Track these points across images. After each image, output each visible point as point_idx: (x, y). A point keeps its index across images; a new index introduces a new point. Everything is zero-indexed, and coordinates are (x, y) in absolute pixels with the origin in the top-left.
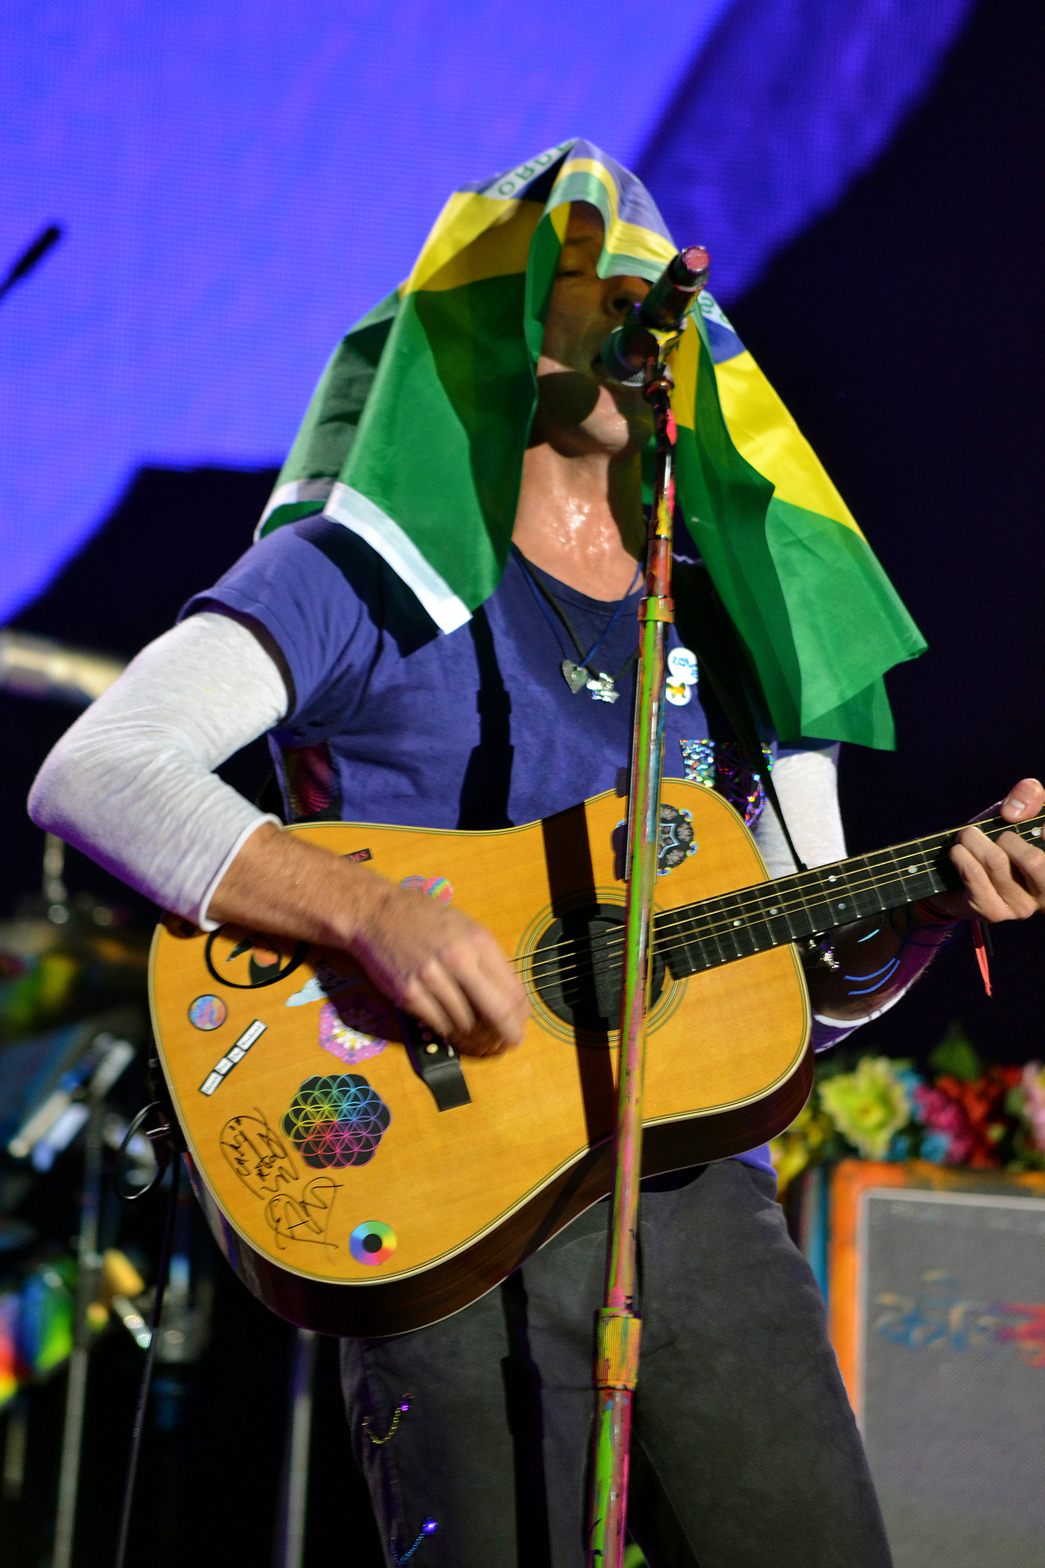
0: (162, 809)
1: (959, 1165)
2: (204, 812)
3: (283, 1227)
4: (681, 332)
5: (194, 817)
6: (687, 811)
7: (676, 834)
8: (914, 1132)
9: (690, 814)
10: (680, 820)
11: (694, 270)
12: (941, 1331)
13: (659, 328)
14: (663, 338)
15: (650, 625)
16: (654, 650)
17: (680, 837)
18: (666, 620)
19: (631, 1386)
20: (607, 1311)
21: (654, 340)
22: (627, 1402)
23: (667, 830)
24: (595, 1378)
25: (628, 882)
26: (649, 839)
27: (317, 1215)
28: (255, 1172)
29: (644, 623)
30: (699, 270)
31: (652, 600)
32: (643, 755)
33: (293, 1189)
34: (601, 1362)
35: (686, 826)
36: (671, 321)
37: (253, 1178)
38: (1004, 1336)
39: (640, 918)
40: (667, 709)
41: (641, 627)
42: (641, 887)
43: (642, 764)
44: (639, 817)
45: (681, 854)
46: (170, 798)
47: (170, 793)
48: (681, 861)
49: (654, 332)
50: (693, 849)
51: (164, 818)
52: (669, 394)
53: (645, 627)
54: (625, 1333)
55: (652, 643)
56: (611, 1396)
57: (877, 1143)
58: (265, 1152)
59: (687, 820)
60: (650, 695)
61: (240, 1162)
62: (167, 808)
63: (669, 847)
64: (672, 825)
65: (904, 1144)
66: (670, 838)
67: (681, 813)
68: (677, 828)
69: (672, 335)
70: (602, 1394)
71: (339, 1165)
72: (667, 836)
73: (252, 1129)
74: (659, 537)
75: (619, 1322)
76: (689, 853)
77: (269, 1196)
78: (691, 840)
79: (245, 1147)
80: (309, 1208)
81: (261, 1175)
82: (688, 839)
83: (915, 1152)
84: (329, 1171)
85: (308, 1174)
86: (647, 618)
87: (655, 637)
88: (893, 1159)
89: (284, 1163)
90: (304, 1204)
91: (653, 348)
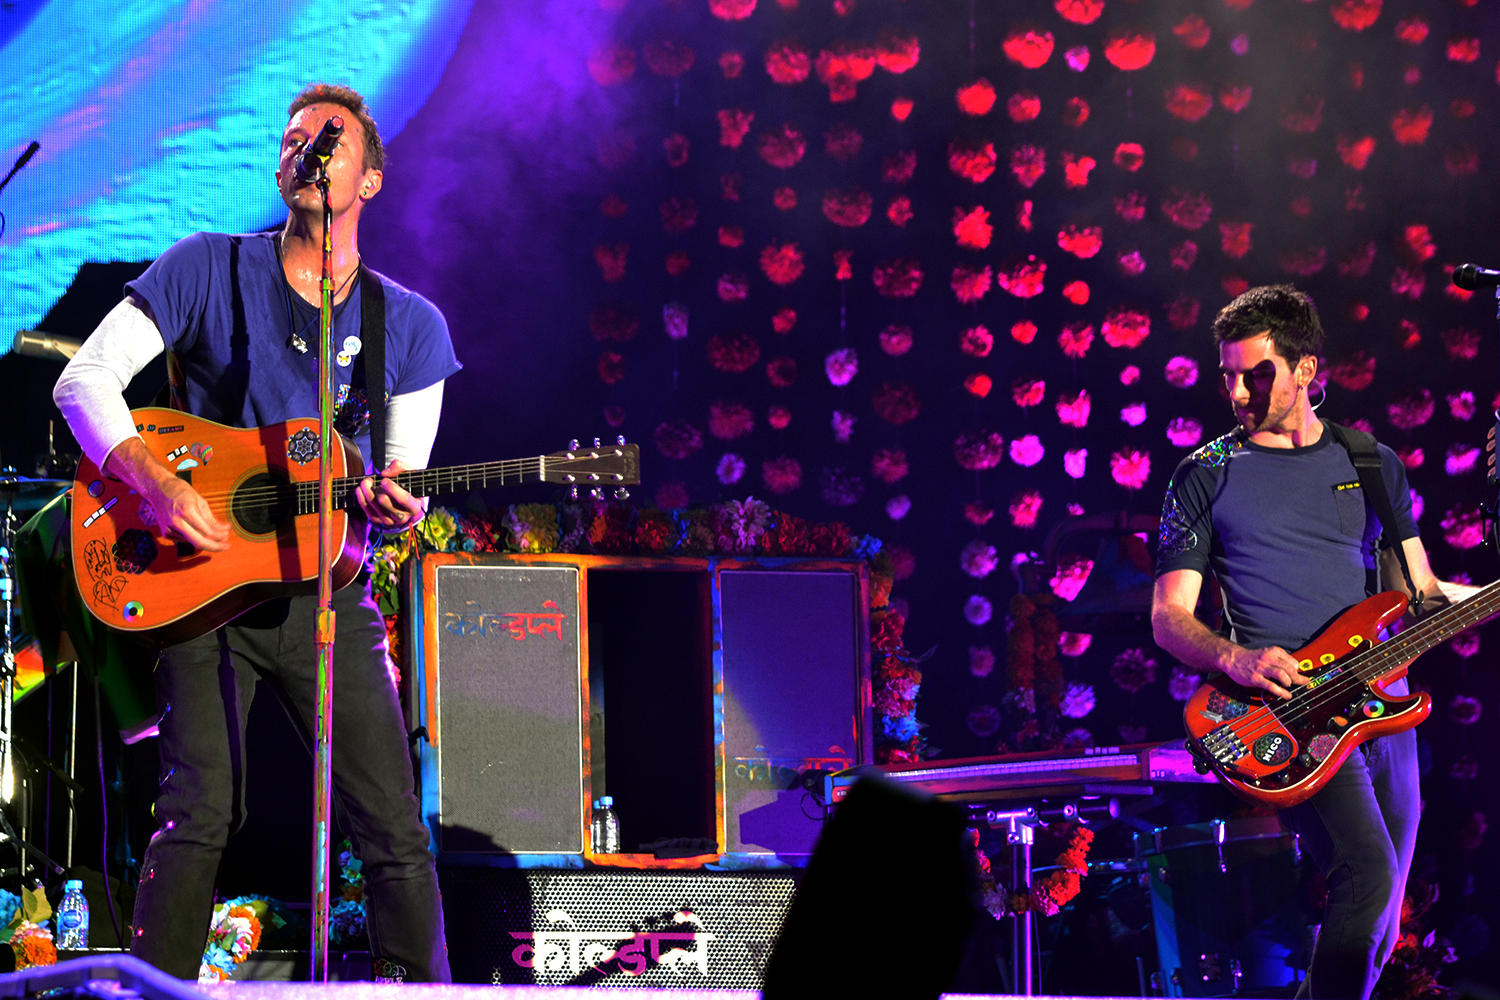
1: (480, 554)
3: (99, 596)
4: (331, 156)
8: (459, 538)
12: (476, 626)
13: (322, 155)
14: (323, 159)
15: (325, 292)
19: (332, 642)
20: (321, 608)
22: (331, 649)
24: (315, 639)
27: (115, 594)
28: (94, 567)
31: (325, 280)
32: (324, 352)
33: (108, 579)
34: (318, 633)
36: (327, 151)
37: (93, 571)
38: (503, 628)
40: (336, 368)
43: (324, 357)
44: (324, 381)
54: (328, 618)
56: (323, 647)
57: (443, 545)
58: (101, 559)
61: (90, 562)
65: (454, 544)
69: (328, 157)
70: (319, 646)
71: (129, 572)
73: (99, 547)
75: (326, 613)
77: (97, 580)
79: (94, 555)
80: (112, 590)
81: (97, 569)
83: (460, 548)
84: (125, 574)
85: (116, 573)
88: (449, 551)
89: (108, 567)
90: (110, 587)
91: (319, 164)
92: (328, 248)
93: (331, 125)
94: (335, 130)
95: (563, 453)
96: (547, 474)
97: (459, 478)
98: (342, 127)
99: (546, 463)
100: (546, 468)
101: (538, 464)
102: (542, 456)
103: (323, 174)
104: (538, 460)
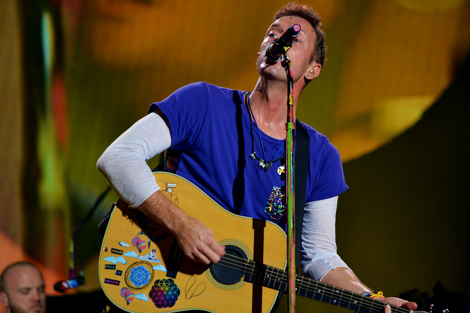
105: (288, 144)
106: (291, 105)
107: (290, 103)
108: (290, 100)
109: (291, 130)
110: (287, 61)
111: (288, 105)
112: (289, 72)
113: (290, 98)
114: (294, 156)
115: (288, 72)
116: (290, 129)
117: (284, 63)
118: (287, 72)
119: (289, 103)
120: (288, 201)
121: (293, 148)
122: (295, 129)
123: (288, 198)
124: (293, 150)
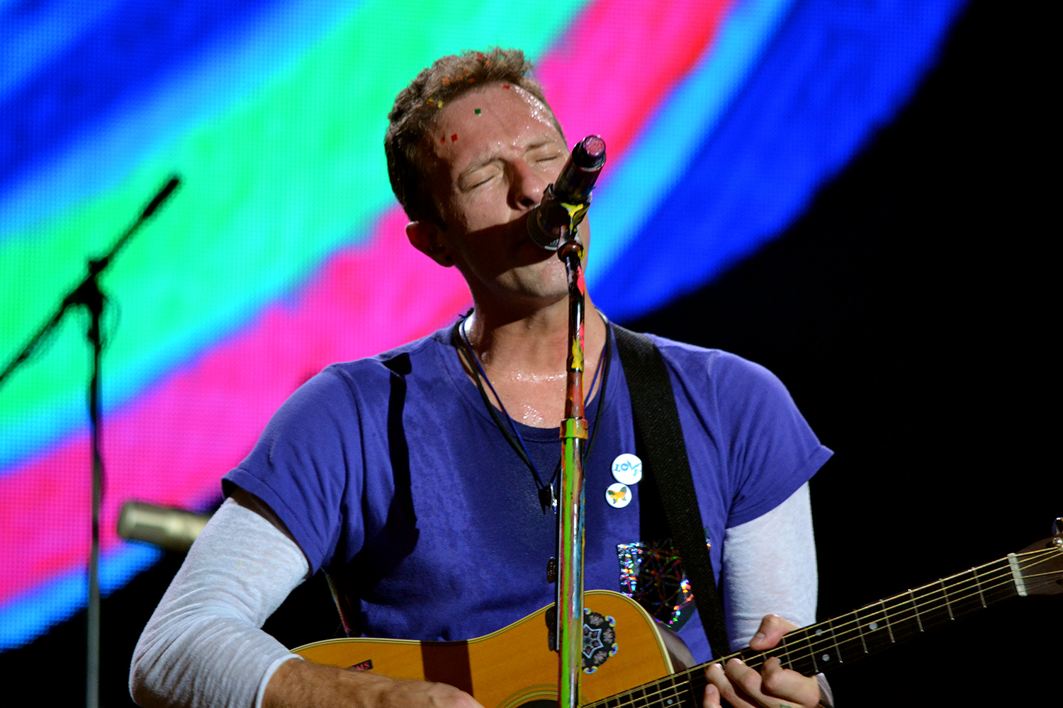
0: (203, 672)
2: (234, 665)
4: (587, 205)
5: (227, 672)
6: (612, 618)
7: (602, 638)
9: (614, 620)
10: (605, 625)
11: (592, 154)
13: (570, 203)
14: (572, 210)
15: (569, 442)
16: (573, 461)
17: (605, 640)
18: (582, 437)
21: (566, 211)
23: (595, 635)
25: (560, 653)
26: (575, 615)
29: (565, 440)
30: (597, 154)
31: (570, 421)
32: (567, 547)
35: (610, 630)
36: (579, 197)
39: (570, 681)
41: (563, 443)
42: (570, 655)
43: (567, 554)
44: (566, 597)
45: (605, 655)
46: (208, 661)
47: (207, 657)
48: (605, 659)
49: (565, 205)
50: (614, 650)
51: (206, 678)
52: (579, 254)
53: (565, 443)
55: (572, 455)
59: (611, 625)
60: (572, 498)
62: (206, 670)
63: (596, 649)
64: (600, 630)
66: (597, 641)
67: (607, 619)
68: (603, 632)
69: (580, 207)
72: (595, 639)
74: (574, 370)
76: (611, 654)
78: (613, 642)
82: (611, 641)
86: (566, 437)
87: (574, 451)
91: (565, 218)
92: (576, 365)
93: (584, 151)
94: (591, 160)
95: (1046, 541)
96: (1027, 583)
97: (873, 626)
98: (602, 155)
99: (1021, 565)
100: (1023, 572)
101: (1009, 569)
102: (1012, 557)
103: (570, 237)
104: (1007, 562)
105: (565, 479)
106: (577, 369)
107: (573, 366)
108: (573, 358)
109: (577, 441)
110: (574, 247)
111: (571, 371)
112: (575, 277)
113: (576, 351)
114: (583, 513)
115: (573, 277)
116: (574, 439)
117: (563, 251)
118: (570, 276)
119: (571, 364)
120: (561, 642)
121: (580, 492)
122: (586, 438)
123: (561, 632)
124: (579, 496)
